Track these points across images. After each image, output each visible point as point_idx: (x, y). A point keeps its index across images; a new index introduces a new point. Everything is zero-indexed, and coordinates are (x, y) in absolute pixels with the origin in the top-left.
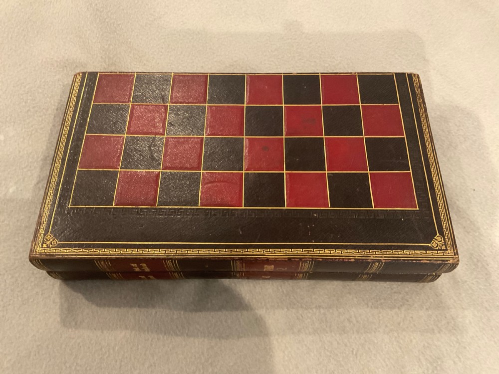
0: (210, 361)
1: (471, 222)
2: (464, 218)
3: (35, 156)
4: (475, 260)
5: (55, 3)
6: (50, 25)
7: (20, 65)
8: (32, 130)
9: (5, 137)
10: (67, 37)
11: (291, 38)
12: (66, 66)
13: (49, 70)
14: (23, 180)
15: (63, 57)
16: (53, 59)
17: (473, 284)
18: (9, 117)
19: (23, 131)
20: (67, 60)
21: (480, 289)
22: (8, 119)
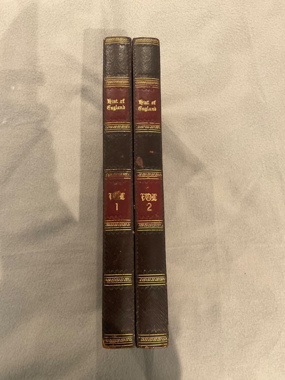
0: (51, 269)
1: (229, 289)
2: (227, 284)
3: (24, 109)
4: (215, 309)
5: (85, 12)
6: (75, 26)
7: (45, 46)
8: (31, 92)
9: (15, 88)
10: (80, 40)
11: (207, 116)
12: (69, 60)
13: (59, 58)
14: (12, 120)
15: (71, 53)
16: (64, 51)
17: (203, 320)
18: (23, 78)
19: (26, 90)
20: (72, 56)
21: (205, 325)
22: (21, 79)
